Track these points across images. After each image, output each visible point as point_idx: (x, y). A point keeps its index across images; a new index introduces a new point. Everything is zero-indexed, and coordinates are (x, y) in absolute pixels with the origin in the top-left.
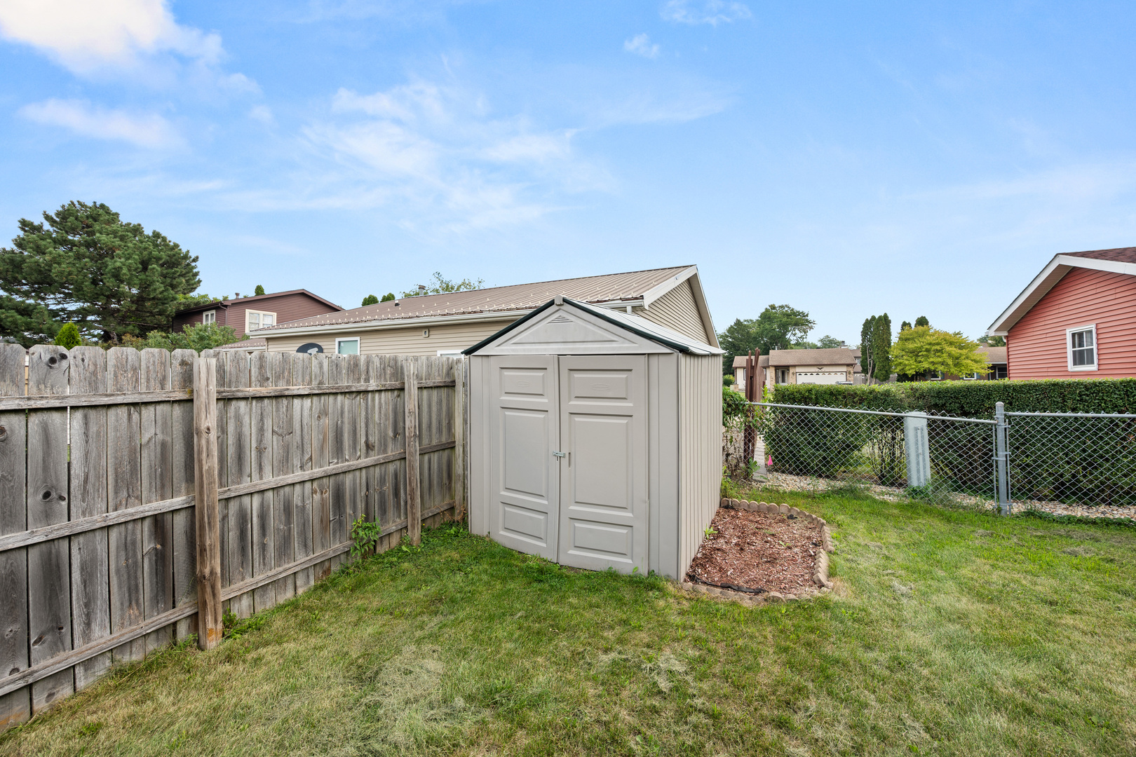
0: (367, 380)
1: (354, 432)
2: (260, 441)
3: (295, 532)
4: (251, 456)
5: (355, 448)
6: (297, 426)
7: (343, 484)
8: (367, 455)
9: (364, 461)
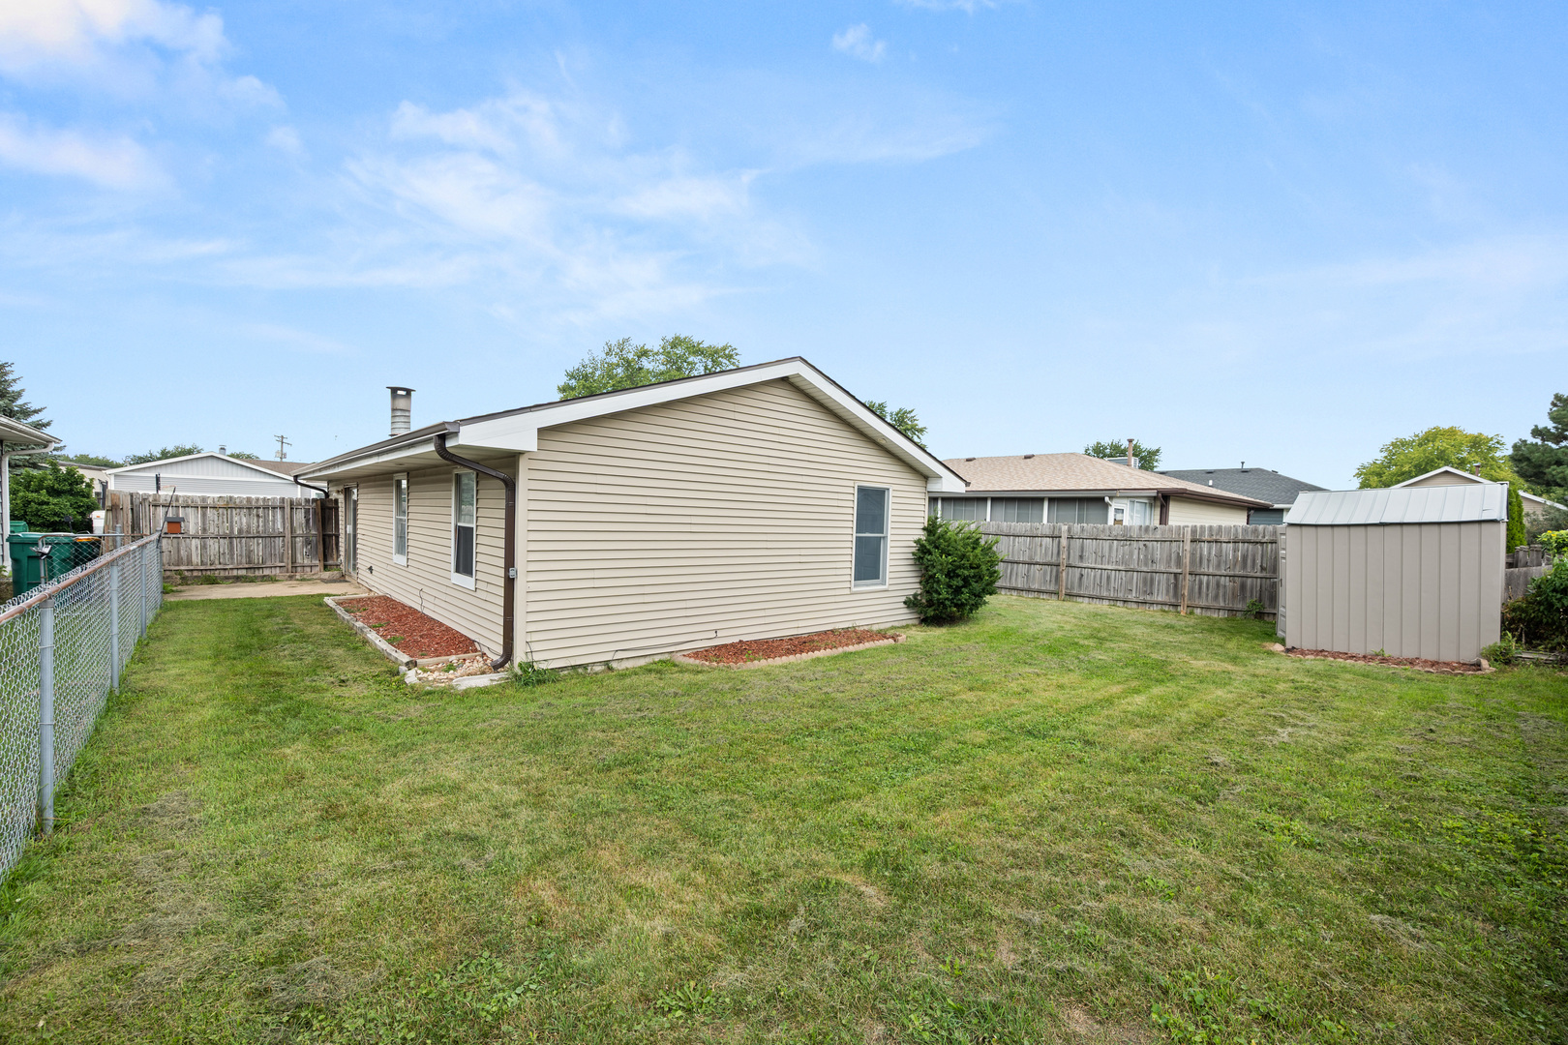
0: (1264, 537)
1: (1254, 561)
2: (1209, 557)
3: (1221, 595)
4: (1205, 562)
5: (1253, 568)
6: (1224, 554)
7: (1246, 582)
8: (1261, 572)
9: (1259, 574)
